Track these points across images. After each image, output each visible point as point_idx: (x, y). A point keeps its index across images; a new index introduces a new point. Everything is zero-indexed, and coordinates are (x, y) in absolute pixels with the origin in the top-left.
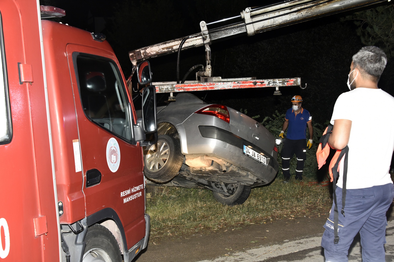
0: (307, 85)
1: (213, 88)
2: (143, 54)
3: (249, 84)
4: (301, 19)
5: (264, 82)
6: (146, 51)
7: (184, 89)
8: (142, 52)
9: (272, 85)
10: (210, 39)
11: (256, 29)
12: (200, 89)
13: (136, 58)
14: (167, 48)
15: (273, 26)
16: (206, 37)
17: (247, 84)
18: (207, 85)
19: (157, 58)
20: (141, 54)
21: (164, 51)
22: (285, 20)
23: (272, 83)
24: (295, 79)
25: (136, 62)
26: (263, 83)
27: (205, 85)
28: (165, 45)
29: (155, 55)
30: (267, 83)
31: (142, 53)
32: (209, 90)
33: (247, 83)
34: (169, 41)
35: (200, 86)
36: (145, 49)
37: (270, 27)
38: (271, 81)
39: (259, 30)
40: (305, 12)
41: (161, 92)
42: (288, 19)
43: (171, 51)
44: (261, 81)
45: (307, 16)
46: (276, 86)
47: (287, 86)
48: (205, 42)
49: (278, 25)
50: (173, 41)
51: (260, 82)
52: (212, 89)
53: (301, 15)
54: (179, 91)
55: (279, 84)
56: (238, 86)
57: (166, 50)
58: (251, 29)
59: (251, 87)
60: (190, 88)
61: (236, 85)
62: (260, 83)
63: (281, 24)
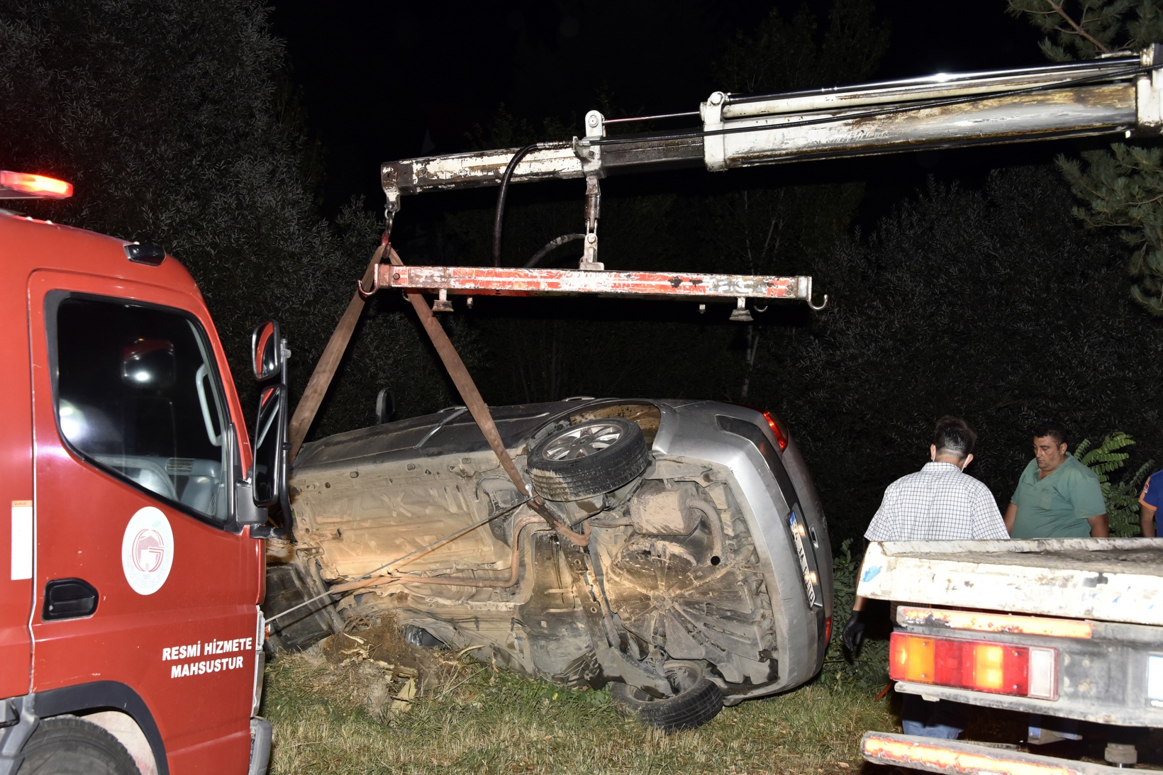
0: (829, 299)
1: (556, 285)
2: (418, 176)
3: (658, 283)
4: (858, 145)
5: (700, 281)
6: (428, 167)
7: (475, 282)
8: (417, 167)
9: (725, 291)
10: (600, 162)
11: (731, 153)
12: (520, 286)
13: (397, 183)
14: (483, 168)
15: (777, 152)
16: (592, 154)
17: (653, 283)
18: (541, 277)
19: (452, 191)
20: (412, 173)
21: (473, 174)
22: (813, 142)
23: (724, 285)
24: (793, 281)
25: (398, 193)
26: (700, 285)
27: (536, 277)
28: (479, 159)
29: (448, 182)
30: (713, 285)
31: (415, 171)
32: (546, 290)
33: (653, 280)
34: (493, 151)
35: (520, 276)
36: (424, 161)
37: (769, 153)
38: (722, 280)
39: (739, 158)
40: (873, 128)
41: (414, 286)
42: (824, 141)
43: (492, 179)
44: (694, 276)
45: (877, 140)
46: (736, 295)
47: (769, 296)
48: (587, 168)
49: (791, 154)
50: (503, 153)
51: (691, 281)
52: (554, 290)
53: (860, 135)
54: (463, 287)
55: (746, 290)
56: (628, 285)
57: (479, 174)
58: (716, 152)
59: (663, 291)
60: (493, 282)
61: (622, 283)
62: (691, 284)
63: (802, 152)
